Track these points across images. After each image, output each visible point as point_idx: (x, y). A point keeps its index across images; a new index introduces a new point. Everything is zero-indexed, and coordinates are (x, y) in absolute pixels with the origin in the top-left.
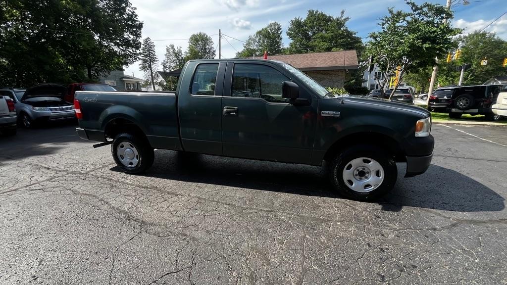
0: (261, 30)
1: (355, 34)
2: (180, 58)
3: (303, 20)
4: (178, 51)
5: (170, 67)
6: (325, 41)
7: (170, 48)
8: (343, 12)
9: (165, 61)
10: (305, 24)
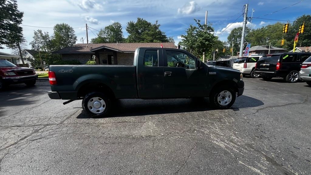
0: (108, 26)
1: (164, 33)
2: (48, 40)
3: (135, 23)
4: (45, 35)
5: (38, 46)
6: (149, 36)
7: (38, 32)
8: (157, 22)
9: (33, 42)
10: (136, 25)
